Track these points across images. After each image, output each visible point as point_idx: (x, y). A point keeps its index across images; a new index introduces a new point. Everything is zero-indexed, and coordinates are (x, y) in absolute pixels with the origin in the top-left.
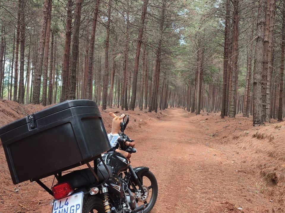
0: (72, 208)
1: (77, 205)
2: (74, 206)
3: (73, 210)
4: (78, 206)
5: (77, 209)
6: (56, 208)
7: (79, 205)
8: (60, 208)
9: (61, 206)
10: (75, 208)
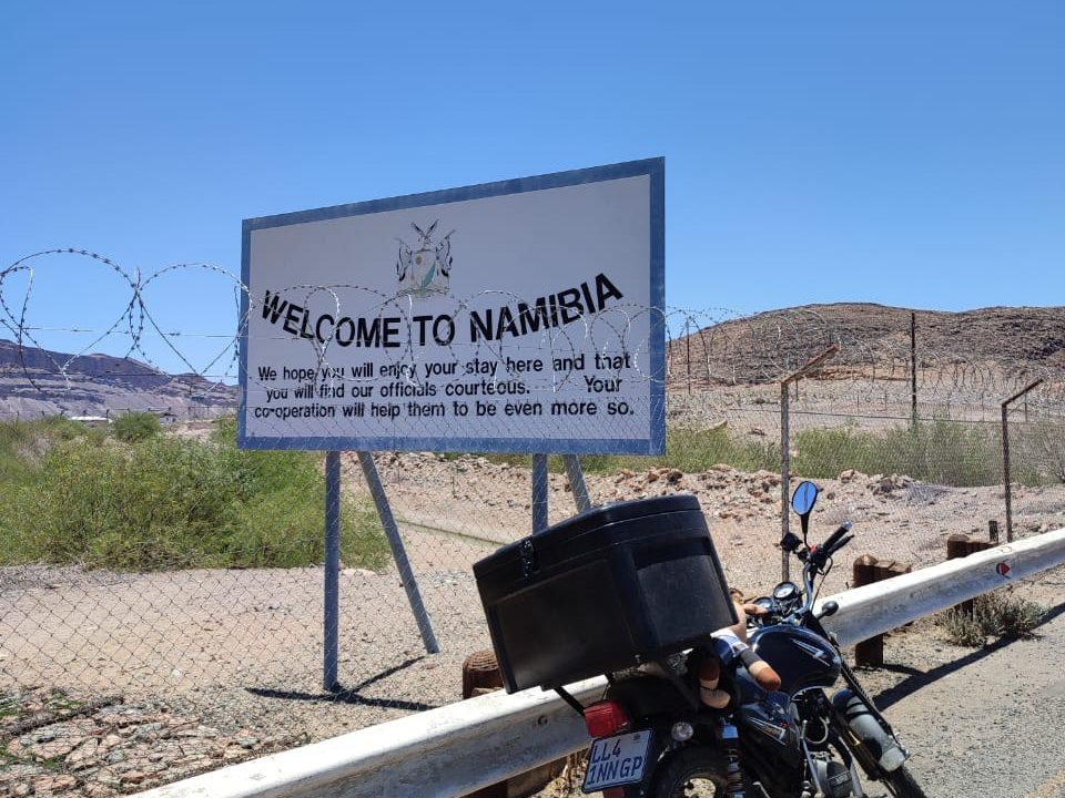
0: (627, 764)
1: (636, 759)
2: (629, 760)
3: (628, 768)
4: (638, 761)
5: (635, 768)
6: (596, 758)
7: (640, 758)
8: (604, 759)
9: (606, 756)
10: (631, 764)
